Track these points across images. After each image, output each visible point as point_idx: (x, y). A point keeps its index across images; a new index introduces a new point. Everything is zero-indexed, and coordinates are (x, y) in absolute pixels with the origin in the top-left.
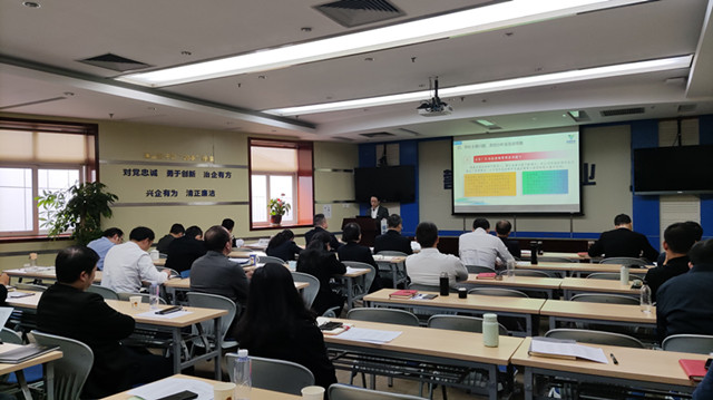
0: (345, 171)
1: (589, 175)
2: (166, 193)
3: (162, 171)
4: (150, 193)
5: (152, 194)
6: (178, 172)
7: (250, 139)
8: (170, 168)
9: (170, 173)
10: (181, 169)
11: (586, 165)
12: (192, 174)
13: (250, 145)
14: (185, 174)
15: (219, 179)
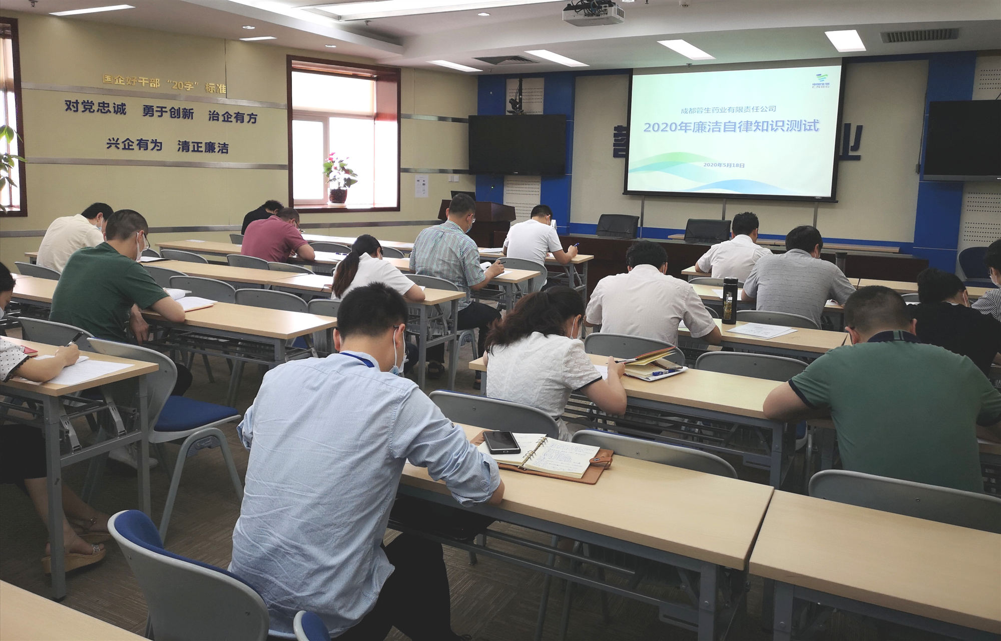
0: (455, 120)
1: (852, 143)
2: (142, 144)
3: (135, 107)
4: (113, 143)
5: (116, 144)
6: (162, 110)
7: (290, 59)
8: (149, 102)
9: (148, 111)
10: (169, 104)
11: (848, 126)
12: (188, 114)
13: (290, 69)
14: (175, 113)
15: (234, 125)
